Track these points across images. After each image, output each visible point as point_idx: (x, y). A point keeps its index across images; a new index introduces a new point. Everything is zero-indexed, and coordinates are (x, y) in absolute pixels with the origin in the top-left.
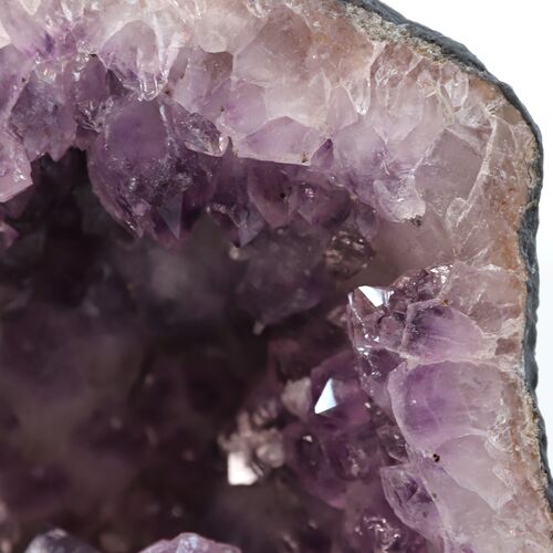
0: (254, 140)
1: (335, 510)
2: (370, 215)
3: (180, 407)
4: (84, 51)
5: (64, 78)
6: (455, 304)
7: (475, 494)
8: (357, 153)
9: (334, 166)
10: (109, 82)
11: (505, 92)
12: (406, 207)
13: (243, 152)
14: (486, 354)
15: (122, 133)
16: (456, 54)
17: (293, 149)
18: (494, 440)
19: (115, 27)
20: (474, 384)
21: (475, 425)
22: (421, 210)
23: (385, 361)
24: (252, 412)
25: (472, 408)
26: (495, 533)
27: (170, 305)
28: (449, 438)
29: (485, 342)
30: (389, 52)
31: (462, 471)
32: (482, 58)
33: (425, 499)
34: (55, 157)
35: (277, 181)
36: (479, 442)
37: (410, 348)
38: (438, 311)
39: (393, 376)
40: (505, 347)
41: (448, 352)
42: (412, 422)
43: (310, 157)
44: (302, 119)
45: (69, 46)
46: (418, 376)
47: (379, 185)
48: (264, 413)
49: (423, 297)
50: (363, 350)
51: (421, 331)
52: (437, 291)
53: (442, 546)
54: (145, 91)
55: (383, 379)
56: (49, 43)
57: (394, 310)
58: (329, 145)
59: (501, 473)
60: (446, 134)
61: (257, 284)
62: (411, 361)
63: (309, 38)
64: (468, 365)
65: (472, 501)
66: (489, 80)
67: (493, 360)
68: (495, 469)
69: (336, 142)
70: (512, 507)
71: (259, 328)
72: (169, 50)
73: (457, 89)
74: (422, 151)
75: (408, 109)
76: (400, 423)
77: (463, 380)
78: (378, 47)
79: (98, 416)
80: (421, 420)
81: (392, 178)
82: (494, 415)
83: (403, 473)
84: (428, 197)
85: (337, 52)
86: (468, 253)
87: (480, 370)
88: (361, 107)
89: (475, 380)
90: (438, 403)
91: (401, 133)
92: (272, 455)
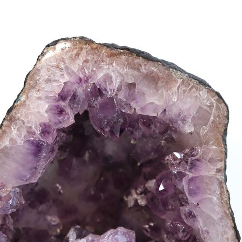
0: (142, 109)
1: (162, 219)
2: (176, 131)
3: (111, 187)
4: (91, 82)
5: (85, 90)
6: (203, 158)
7: (210, 215)
8: (173, 112)
9: (166, 116)
10: (98, 92)
11: (218, 94)
12: (188, 129)
13: (139, 112)
14: (213, 173)
15: (103, 107)
16: (202, 83)
17: (154, 112)
18: (215, 199)
19: (100, 75)
20: (209, 182)
21: (209, 194)
22: (193, 130)
23: (181, 175)
24: (136, 189)
25: (208, 189)
26: (215, 227)
27: (111, 157)
28: (201, 198)
29: (213, 169)
30: (183, 83)
31: (205, 208)
32: (210, 84)
33: (194, 216)
34: (81, 113)
35: (149, 121)
36: (211, 200)
37: (190, 171)
38: (198, 160)
39: (184, 180)
40: (219, 171)
41: (201, 172)
42: (190, 194)
43: (159, 114)
44: (157, 102)
45: (87, 81)
46: (192, 180)
47: (180, 122)
48: (140, 190)
49: (193, 156)
50: (175, 172)
51: (193, 166)
52: (197, 154)
53: (199, 231)
54: (110, 94)
55: (181, 180)
56: (80, 80)
57: (185, 160)
58: (165, 110)
59: (217, 209)
60: (200, 107)
61: (139, 151)
62: (190, 175)
63: (159, 79)
64: (208, 176)
65: (209, 217)
66: (213, 91)
67: (214, 175)
68: (216, 208)
69: (167, 109)
70: (221, 219)
71: (139, 164)
72: (116, 83)
73: (203, 93)
74: (193, 112)
75: (189, 100)
76: (187, 194)
77: (205, 181)
78: (180, 81)
79: (87, 190)
80: (193, 193)
81: (184, 120)
82: (215, 191)
83: (187, 209)
84: (195, 126)
85: (167, 83)
86: (207, 143)
87: (211, 178)
88: (175, 99)
89: (209, 181)
90: (198, 188)
91: (186, 107)
92: (142, 202)
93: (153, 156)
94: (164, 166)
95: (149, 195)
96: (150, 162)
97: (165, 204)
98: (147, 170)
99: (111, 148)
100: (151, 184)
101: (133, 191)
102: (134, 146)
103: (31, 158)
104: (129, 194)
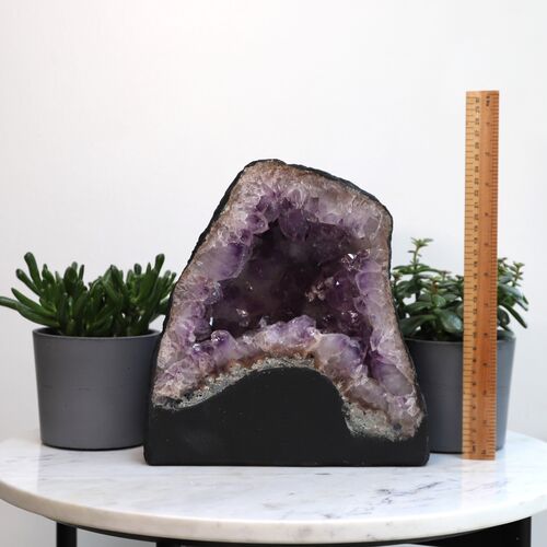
0: (324, 219)
1: (338, 310)
2: (351, 237)
4: (283, 196)
5: (278, 203)
6: (372, 258)
7: (376, 304)
8: (348, 222)
9: (343, 225)
10: (288, 204)
11: (384, 207)
12: (360, 235)
13: (321, 221)
14: (379, 270)
15: (292, 216)
16: (372, 198)
17: (333, 221)
18: (381, 291)
19: (291, 191)
21: (376, 287)
22: (364, 236)
23: (354, 272)
24: (316, 286)
25: (376, 283)
26: (381, 313)
28: (370, 290)
29: (379, 267)
30: (356, 198)
31: (372, 298)
32: (378, 199)
33: (364, 305)
34: (273, 221)
35: (329, 228)
36: (377, 291)
37: (361, 269)
38: (368, 260)
39: (357, 276)
40: (384, 268)
41: (370, 270)
43: (337, 223)
44: (336, 214)
45: (279, 195)
46: (363, 275)
47: (354, 230)
48: (320, 286)
49: (364, 256)
50: (349, 270)
51: (364, 265)
52: (367, 255)
53: (368, 317)
54: (298, 206)
55: (354, 276)
56: (274, 194)
57: (357, 260)
58: (342, 220)
59: (382, 298)
60: (370, 218)
61: (320, 253)
62: (361, 272)
63: (337, 194)
64: (375, 273)
66: (380, 204)
67: (381, 272)
69: (344, 219)
70: (385, 307)
71: (319, 264)
72: (303, 197)
73: (373, 207)
74: (365, 222)
75: (361, 212)
76: (358, 287)
77: (374, 277)
78: (354, 196)
80: (362, 286)
81: (357, 228)
82: (381, 285)
83: (358, 299)
84: (365, 233)
85: (344, 198)
86: (375, 246)
87: (378, 274)
88: (350, 211)
90: (368, 282)
91: (360, 217)
92: (321, 297)
93: (331, 257)
94: (341, 266)
95: (328, 291)
96: (329, 262)
97: (341, 297)
98: (326, 269)
99: (295, 251)
100: (330, 280)
101: (313, 288)
102: (315, 248)
103: (233, 257)
104: (310, 290)
